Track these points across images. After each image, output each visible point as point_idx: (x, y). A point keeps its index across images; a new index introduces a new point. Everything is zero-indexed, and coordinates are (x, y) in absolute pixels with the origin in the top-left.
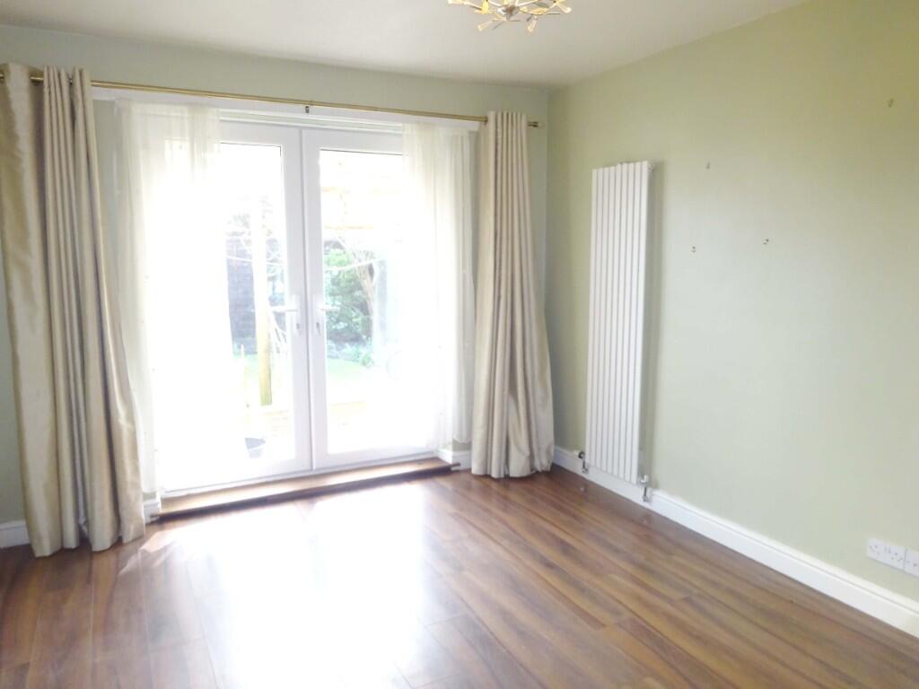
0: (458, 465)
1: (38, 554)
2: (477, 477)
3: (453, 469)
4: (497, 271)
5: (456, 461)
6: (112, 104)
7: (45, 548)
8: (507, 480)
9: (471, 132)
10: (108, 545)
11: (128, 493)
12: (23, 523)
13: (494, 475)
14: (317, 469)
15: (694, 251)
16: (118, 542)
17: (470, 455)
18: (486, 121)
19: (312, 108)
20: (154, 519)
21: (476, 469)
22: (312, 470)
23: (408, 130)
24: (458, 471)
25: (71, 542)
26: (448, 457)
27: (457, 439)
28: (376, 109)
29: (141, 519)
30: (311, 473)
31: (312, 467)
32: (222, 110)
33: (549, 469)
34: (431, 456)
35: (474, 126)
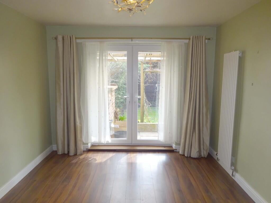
0: (176, 150)
1: (58, 153)
2: (181, 155)
3: (175, 151)
4: (191, 89)
5: (176, 149)
6: (81, 43)
7: (60, 152)
8: (189, 158)
9: (185, 43)
10: (73, 155)
11: (79, 142)
12: (56, 145)
13: (186, 155)
14: (133, 144)
15: (252, 85)
16: (76, 154)
17: (180, 147)
18: (190, 39)
19: (133, 40)
20: (87, 150)
21: (181, 152)
22: (132, 144)
23: (163, 43)
24: (176, 152)
25: (66, 152)
26: (174, 147)
27: (176, 142)
28: (152, 38)
29: (82, 149)
30: (132, 145)
31: (132, 143)
32: (108, 42)
33: (206, 157)
34: (170, 145)
35: (187, 41)
